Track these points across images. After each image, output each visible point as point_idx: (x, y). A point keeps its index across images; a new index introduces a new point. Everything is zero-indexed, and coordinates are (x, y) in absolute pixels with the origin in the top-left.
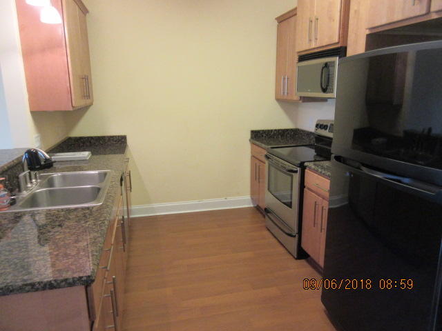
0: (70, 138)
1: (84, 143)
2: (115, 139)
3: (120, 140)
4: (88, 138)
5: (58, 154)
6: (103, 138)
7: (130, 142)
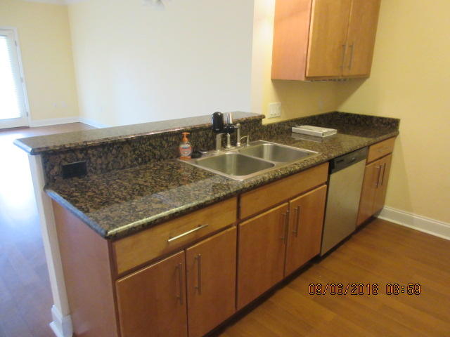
0: (337, 113)
1: (349, 120)
2: (384, 122)
3: (389, 124)
4: (355, 115)
5: (306, 126)
6: (371, 118)
7: (401, 128)
